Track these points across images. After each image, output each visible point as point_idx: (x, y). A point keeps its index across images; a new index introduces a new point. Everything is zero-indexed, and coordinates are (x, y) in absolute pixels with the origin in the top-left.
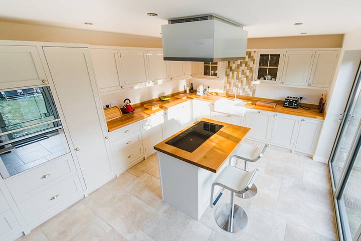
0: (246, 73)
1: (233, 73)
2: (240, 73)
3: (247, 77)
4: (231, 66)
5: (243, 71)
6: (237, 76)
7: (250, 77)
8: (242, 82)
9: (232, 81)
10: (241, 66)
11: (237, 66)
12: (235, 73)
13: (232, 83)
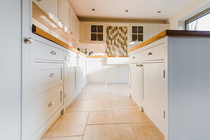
0: (120, 41)
1: (111, 41)
2: (117, 41)
3: (122, 43)
4: (109, 36)
5: (118, 39)
6: (115, 43)
7: (123, 43)
8: (118, 46)
9: (111, 47)
10: (117, 36)
11: (114, 36)
12: (113, 41)
13: (111, 48)
